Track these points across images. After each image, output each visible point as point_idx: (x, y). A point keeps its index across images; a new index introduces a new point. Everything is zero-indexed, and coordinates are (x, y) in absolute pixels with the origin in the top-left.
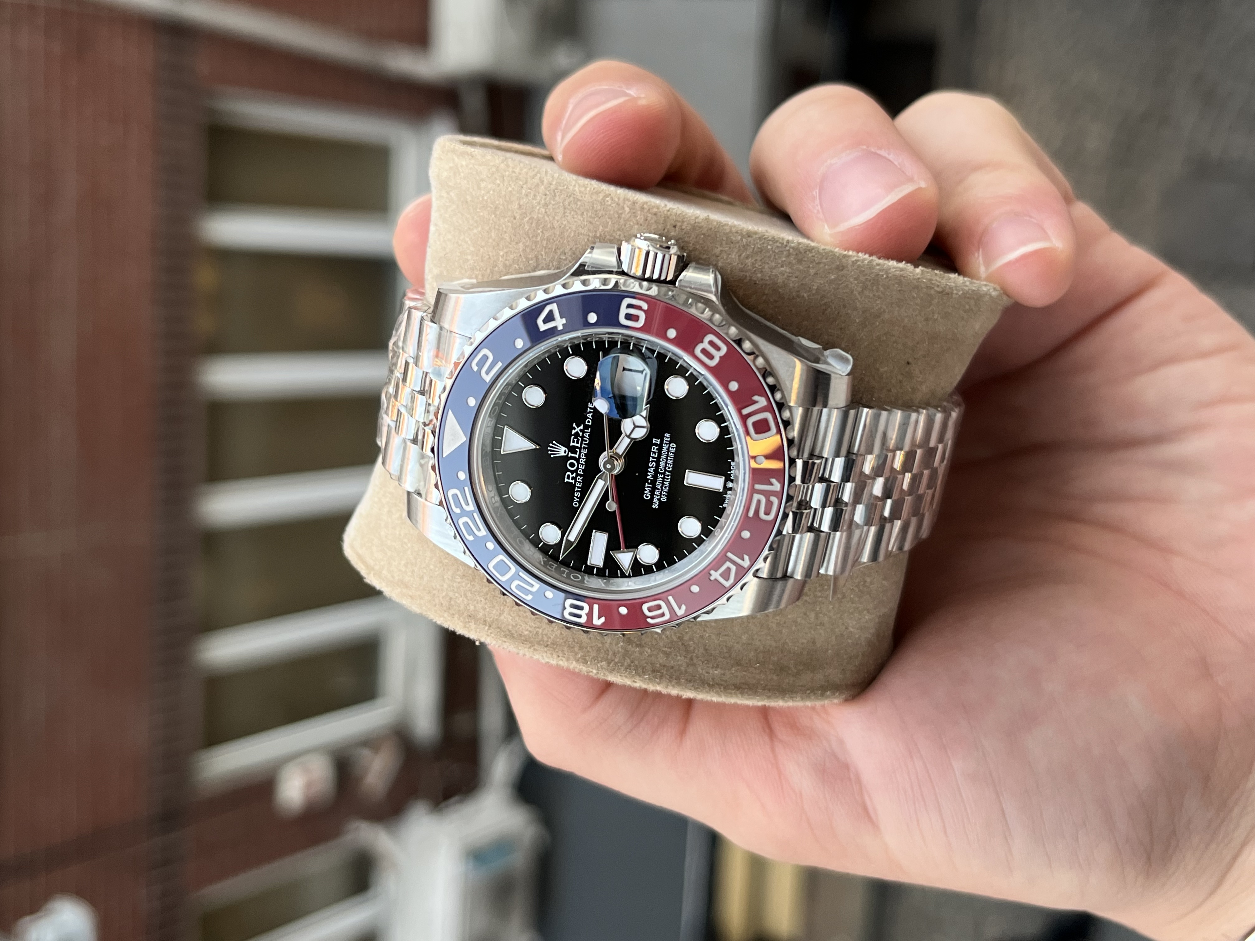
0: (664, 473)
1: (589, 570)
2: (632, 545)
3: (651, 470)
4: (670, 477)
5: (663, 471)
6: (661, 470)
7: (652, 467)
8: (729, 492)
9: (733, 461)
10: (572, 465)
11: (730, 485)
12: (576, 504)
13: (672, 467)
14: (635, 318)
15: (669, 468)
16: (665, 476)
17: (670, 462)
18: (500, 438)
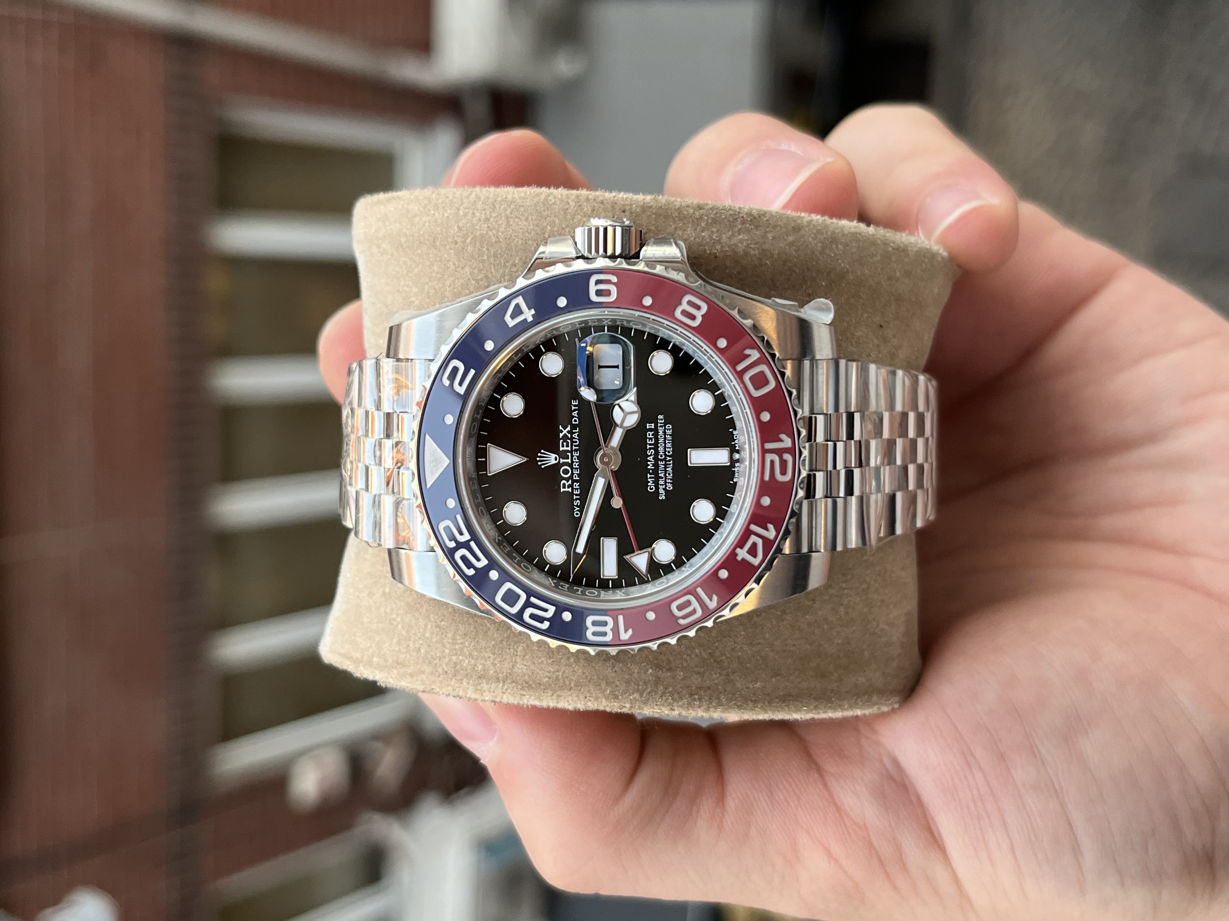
0: (665, 459)
1: (604, 585)
2: (646, 543)
3: (651, 458)
4: (671, 462)
5: (664, 456)
6: (661, 456)
7: (651, 455)
8: (737, 465)
9: (735, 429)
10: (565, 472)
11: (737, 456)
12: (577, 514)
13: (672, 451)
14: (608, 293)
15: (669, 452)
16: (665, 463)
17: (669, 445)
18: (484, 459)
